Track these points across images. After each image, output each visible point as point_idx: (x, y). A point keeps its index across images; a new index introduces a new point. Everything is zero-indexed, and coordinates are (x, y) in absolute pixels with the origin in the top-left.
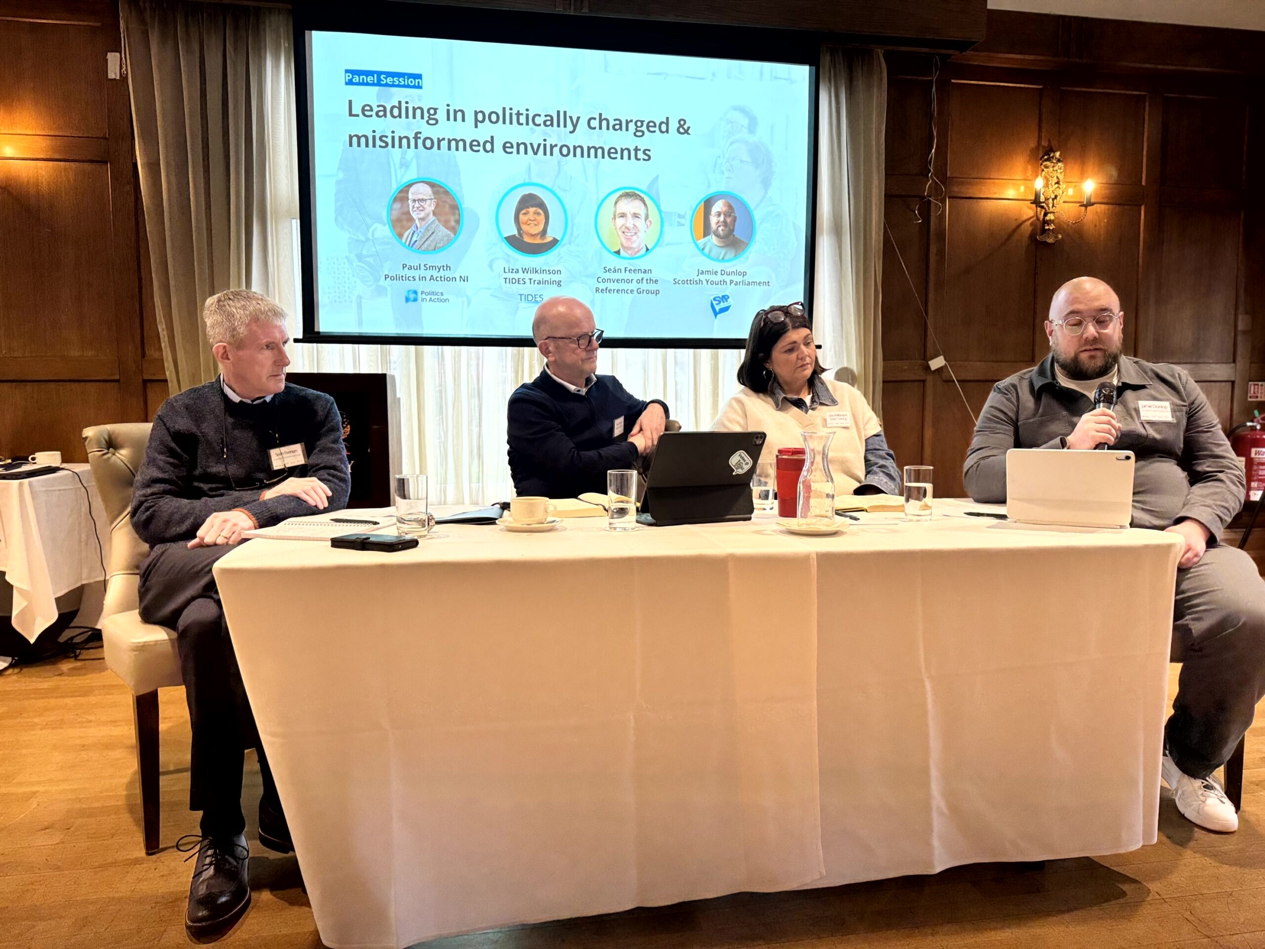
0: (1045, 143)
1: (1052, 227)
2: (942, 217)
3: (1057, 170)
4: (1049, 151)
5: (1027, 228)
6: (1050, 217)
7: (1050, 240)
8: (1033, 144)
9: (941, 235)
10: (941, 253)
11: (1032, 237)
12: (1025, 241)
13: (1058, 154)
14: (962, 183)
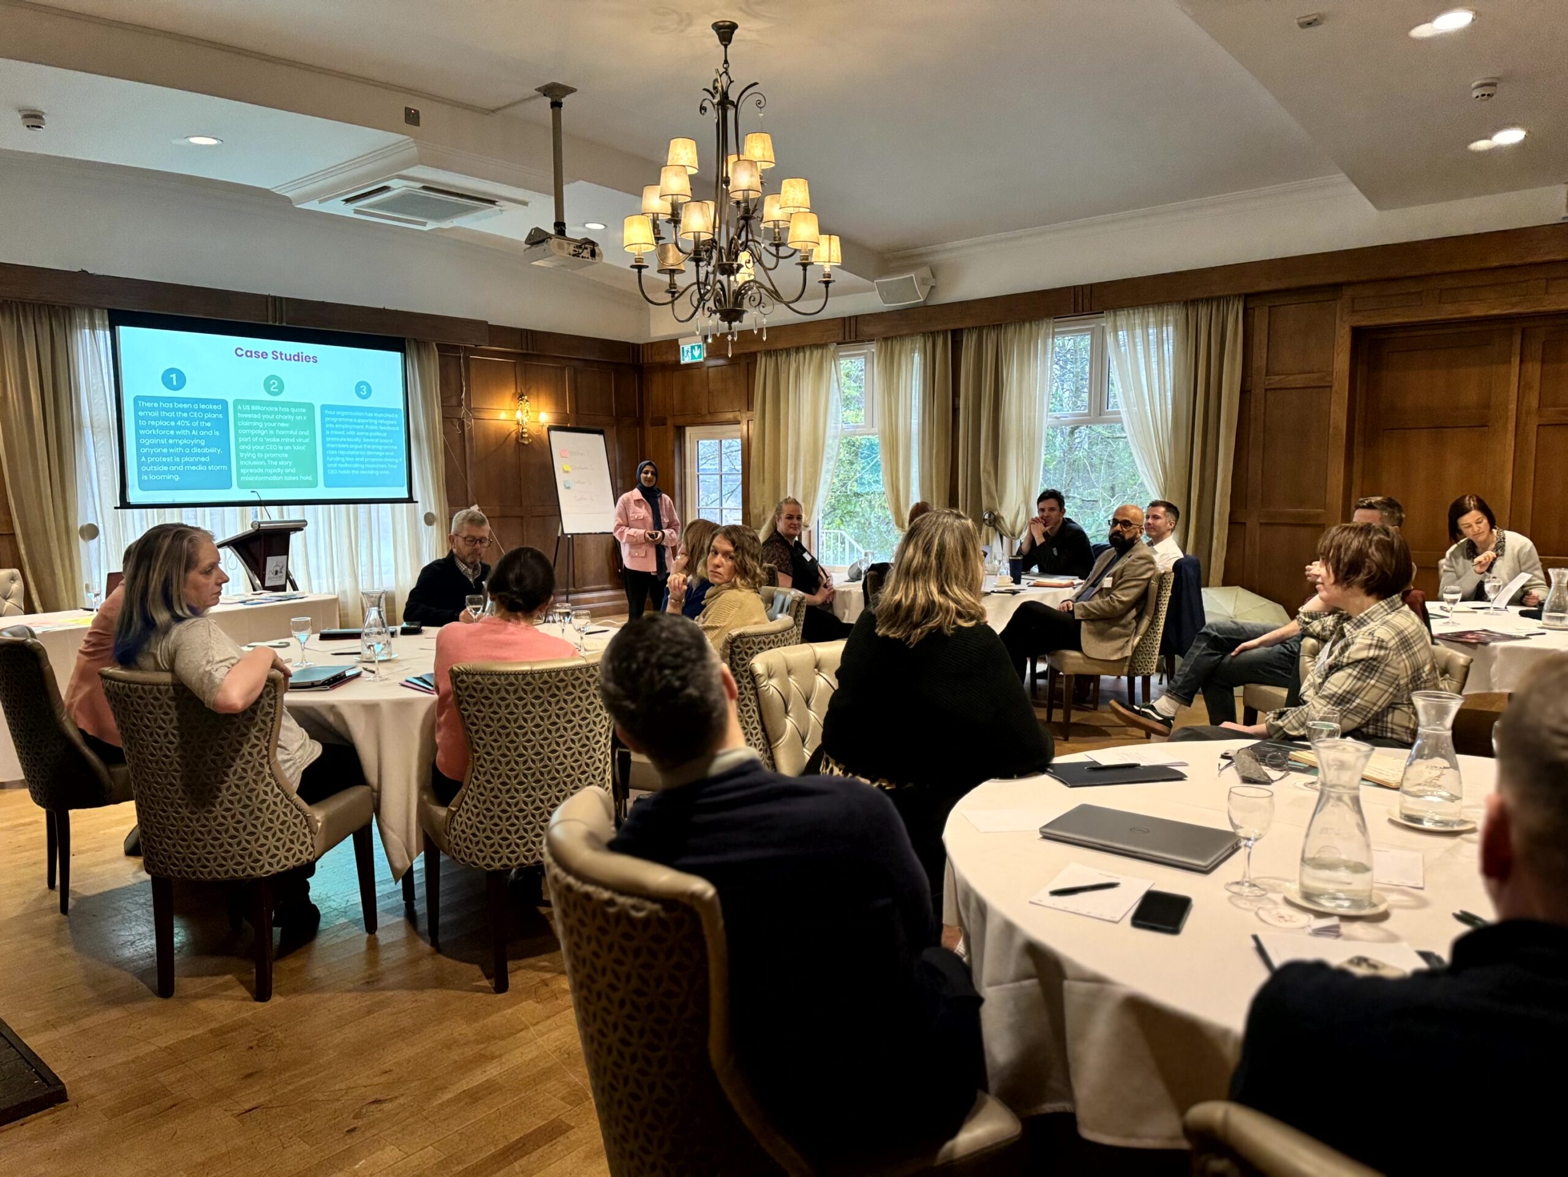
0: (519, 391)
1: (526, 435)
2: (470, 430)
3: (526, 406)
4: (521, 395)
5: (514, 435)
6: (525, 430)
7: (526, 442)
8: (513, 391)
9: (471, 438)
10: (471, 448)
11: (517, 439)
12: (514, 442)
13: (526, 397)
14: (479, 412)
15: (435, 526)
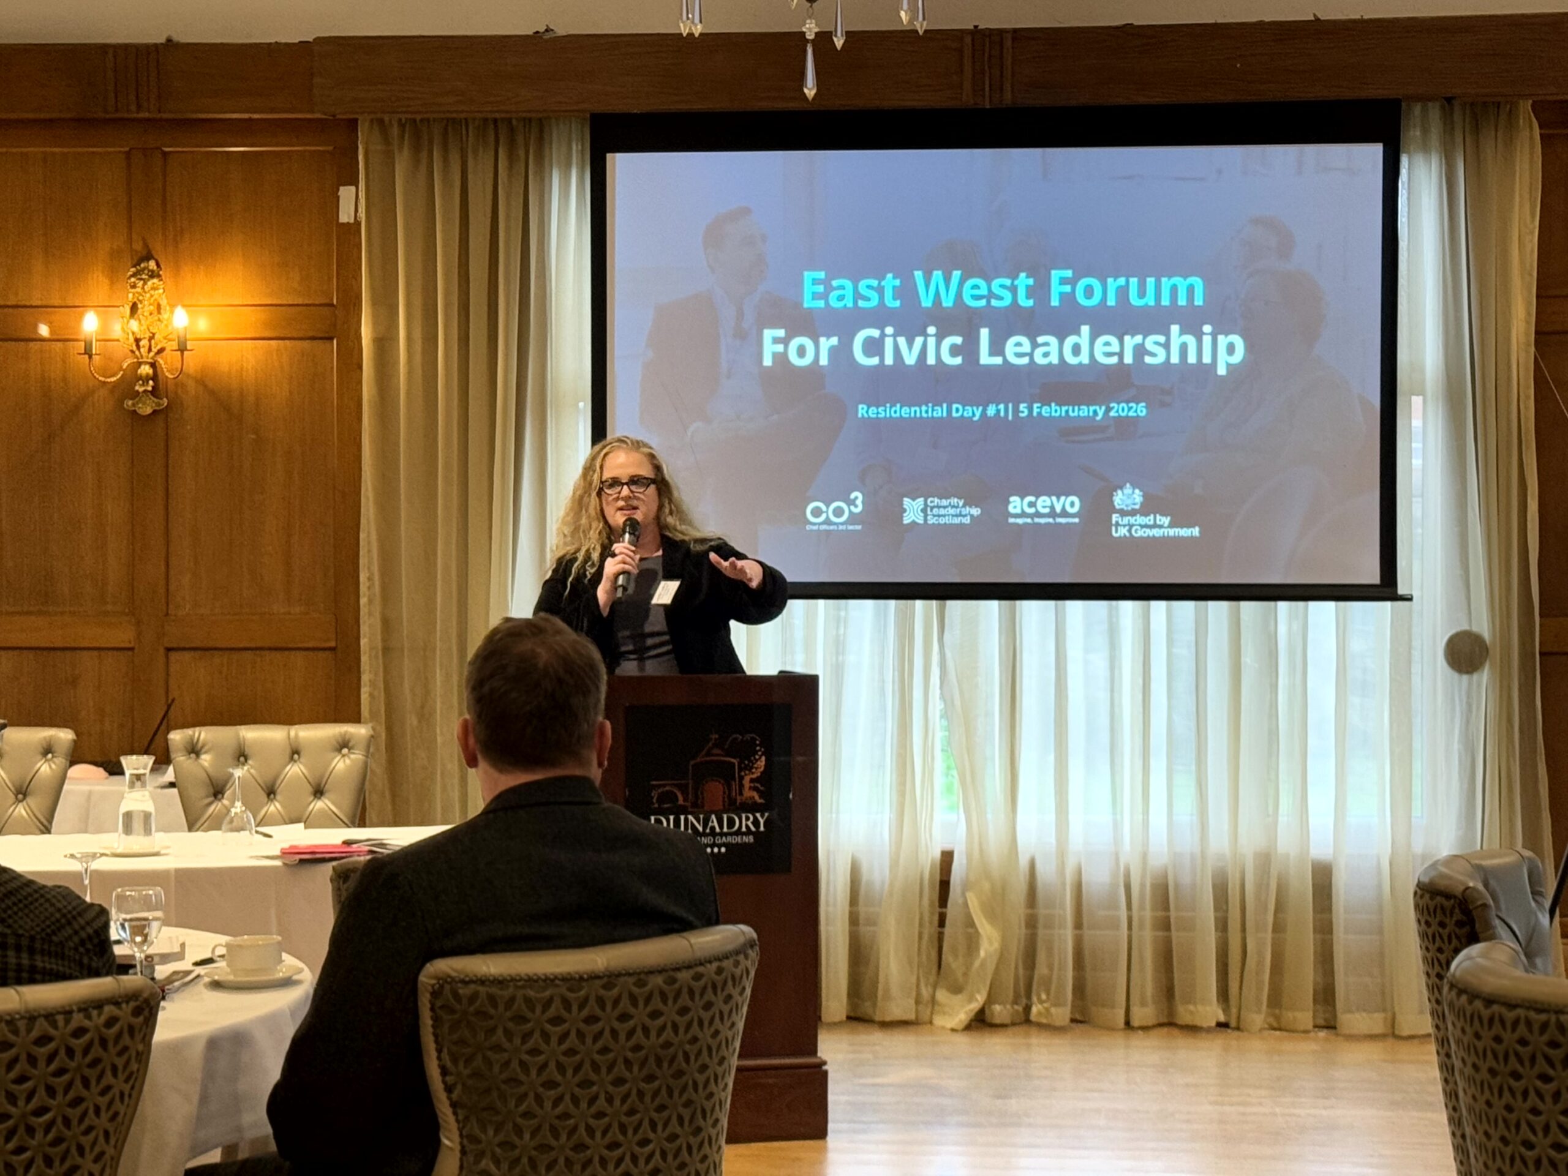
15: (1484, 677)
